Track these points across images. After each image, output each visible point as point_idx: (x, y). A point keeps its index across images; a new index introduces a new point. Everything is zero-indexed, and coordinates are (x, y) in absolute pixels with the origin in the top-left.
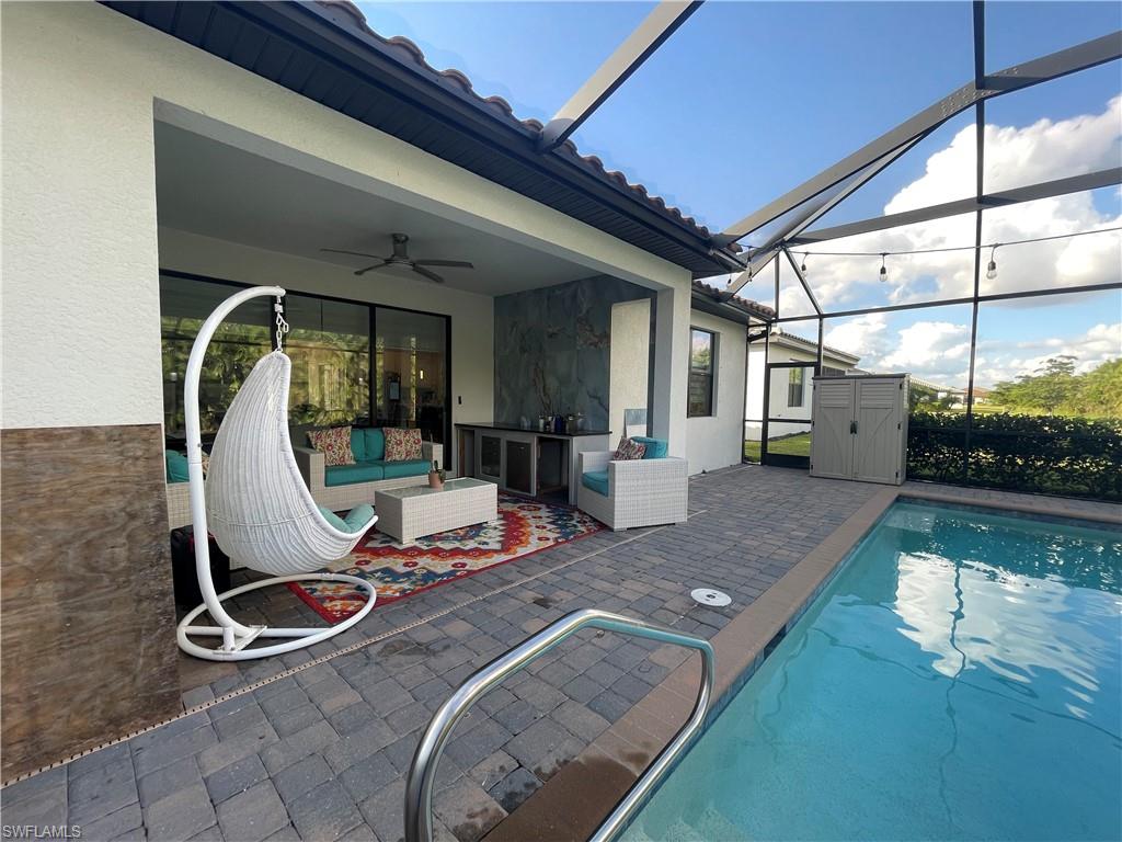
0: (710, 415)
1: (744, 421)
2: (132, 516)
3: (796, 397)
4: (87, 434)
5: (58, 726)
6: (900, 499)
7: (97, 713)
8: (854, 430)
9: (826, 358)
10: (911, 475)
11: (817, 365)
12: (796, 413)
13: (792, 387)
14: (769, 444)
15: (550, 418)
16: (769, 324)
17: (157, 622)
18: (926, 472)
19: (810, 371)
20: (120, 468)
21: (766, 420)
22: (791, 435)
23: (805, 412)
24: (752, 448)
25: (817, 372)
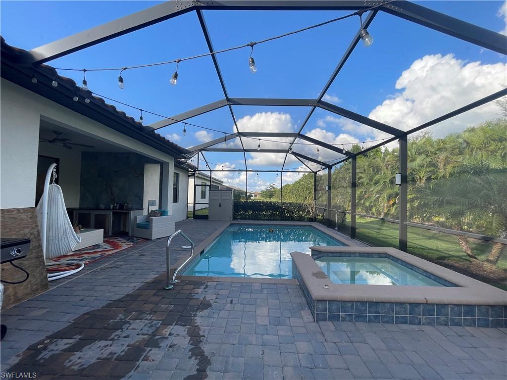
0: (176, 202)
1: (187, 204)
2: (31, 234)
3: (203, 196)
4: (18, 210)
5: (20, 292)
6: (231, 224)
7: (29, 289)
8: (220, 206)
9: (213, 181)
10: (235, 218)
11: (210, 186)
12: (204, 201)
13: (202, 192)
14: (196, 212)
15: (116, 204)
16: (195, 171)
17: (40, 264)
18: (238, 217)
19: (208, 188)
20: (27, 220)
21: (195, 204)
22: (202, 209)
23: (206, 200)
24: (189, 214)
25: (210, 188)
